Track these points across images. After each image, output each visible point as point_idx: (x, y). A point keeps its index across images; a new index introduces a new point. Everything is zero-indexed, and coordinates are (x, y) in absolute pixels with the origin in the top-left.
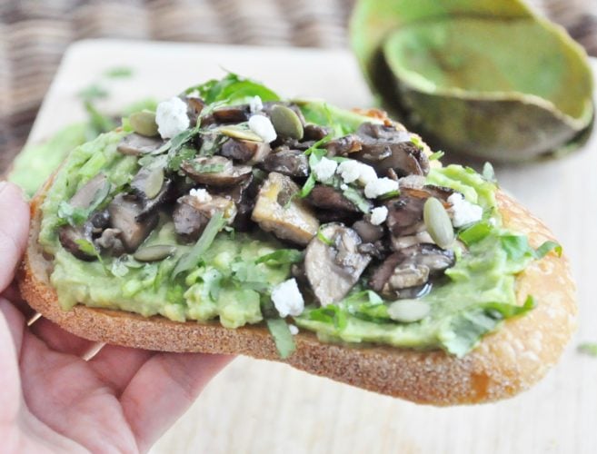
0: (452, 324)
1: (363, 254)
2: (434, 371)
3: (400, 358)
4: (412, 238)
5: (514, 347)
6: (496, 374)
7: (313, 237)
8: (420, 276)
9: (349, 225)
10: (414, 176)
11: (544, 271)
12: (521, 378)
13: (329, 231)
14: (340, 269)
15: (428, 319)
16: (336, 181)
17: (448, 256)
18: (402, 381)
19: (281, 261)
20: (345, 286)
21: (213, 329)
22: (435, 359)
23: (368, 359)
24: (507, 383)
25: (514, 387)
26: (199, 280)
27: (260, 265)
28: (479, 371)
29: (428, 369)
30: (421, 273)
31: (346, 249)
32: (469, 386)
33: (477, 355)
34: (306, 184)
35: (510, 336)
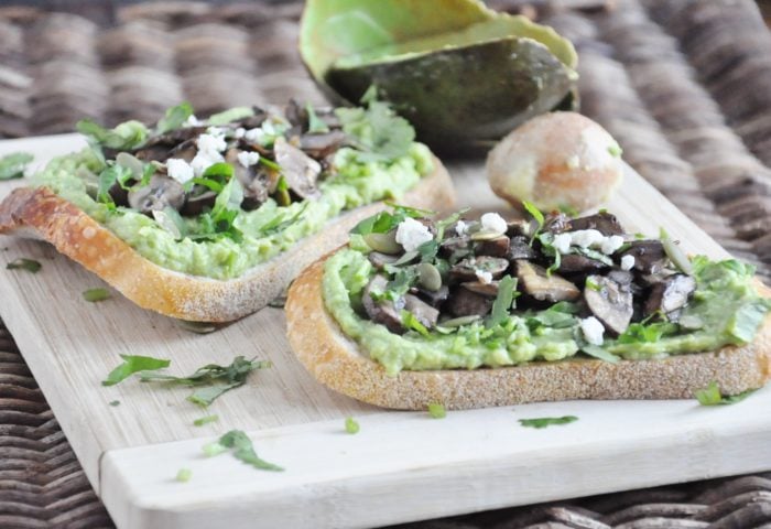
1: (626, 293)
2: (727, 363)
14: (616, 305)
16: (576, 249)
22: (727, 353)
23: (672, 365)
28: (762, 355)
31: (613, 292)
32: (756, 370)
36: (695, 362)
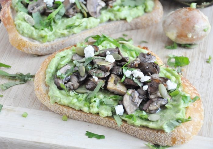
0: (167, 123)
1: (140, 98)
2: (161, 136)
3: (151, 131)
4: (155, 95)
5: (184, 130)
6: (179, 138)
7: (126, 93)
8: (158, 107)
9: (136, 90)
10: (156, 74)
11: (194, 106)
12: (186, 139)
13: (130, 91)
14: (133, 103)
15: (160, 120)
16: (132, 77)
17: (166, 101)
18: (151, 138)
19: (117, 99)
20: (135, 108)
21: (97, 116)
22: (161, 133)
23: (142, 130)
24: (182, 141)
25: (183, 142)
26: (95, 101)
27: (111, 99)
28: (174, 137)
29: (159, 135)
30: (158, 106)
31: (135, 97)
32: (171, 141)
33: (173, 133)
34: (123, 79)
35: (183, 127)
36: (149, 132)
